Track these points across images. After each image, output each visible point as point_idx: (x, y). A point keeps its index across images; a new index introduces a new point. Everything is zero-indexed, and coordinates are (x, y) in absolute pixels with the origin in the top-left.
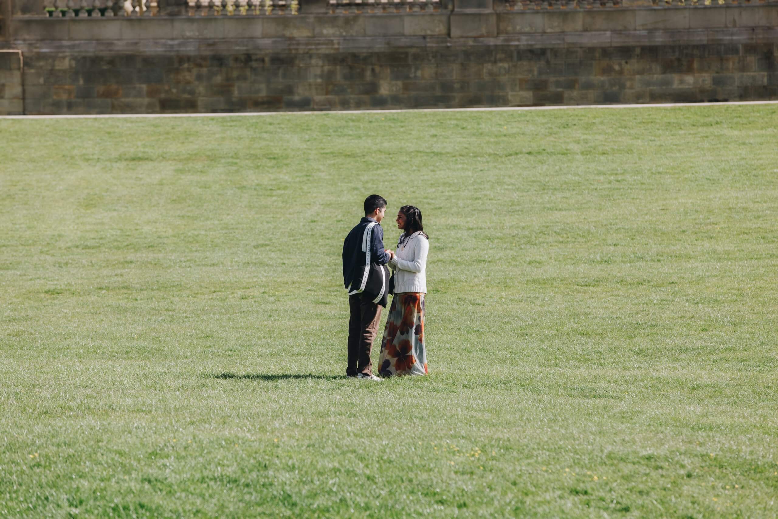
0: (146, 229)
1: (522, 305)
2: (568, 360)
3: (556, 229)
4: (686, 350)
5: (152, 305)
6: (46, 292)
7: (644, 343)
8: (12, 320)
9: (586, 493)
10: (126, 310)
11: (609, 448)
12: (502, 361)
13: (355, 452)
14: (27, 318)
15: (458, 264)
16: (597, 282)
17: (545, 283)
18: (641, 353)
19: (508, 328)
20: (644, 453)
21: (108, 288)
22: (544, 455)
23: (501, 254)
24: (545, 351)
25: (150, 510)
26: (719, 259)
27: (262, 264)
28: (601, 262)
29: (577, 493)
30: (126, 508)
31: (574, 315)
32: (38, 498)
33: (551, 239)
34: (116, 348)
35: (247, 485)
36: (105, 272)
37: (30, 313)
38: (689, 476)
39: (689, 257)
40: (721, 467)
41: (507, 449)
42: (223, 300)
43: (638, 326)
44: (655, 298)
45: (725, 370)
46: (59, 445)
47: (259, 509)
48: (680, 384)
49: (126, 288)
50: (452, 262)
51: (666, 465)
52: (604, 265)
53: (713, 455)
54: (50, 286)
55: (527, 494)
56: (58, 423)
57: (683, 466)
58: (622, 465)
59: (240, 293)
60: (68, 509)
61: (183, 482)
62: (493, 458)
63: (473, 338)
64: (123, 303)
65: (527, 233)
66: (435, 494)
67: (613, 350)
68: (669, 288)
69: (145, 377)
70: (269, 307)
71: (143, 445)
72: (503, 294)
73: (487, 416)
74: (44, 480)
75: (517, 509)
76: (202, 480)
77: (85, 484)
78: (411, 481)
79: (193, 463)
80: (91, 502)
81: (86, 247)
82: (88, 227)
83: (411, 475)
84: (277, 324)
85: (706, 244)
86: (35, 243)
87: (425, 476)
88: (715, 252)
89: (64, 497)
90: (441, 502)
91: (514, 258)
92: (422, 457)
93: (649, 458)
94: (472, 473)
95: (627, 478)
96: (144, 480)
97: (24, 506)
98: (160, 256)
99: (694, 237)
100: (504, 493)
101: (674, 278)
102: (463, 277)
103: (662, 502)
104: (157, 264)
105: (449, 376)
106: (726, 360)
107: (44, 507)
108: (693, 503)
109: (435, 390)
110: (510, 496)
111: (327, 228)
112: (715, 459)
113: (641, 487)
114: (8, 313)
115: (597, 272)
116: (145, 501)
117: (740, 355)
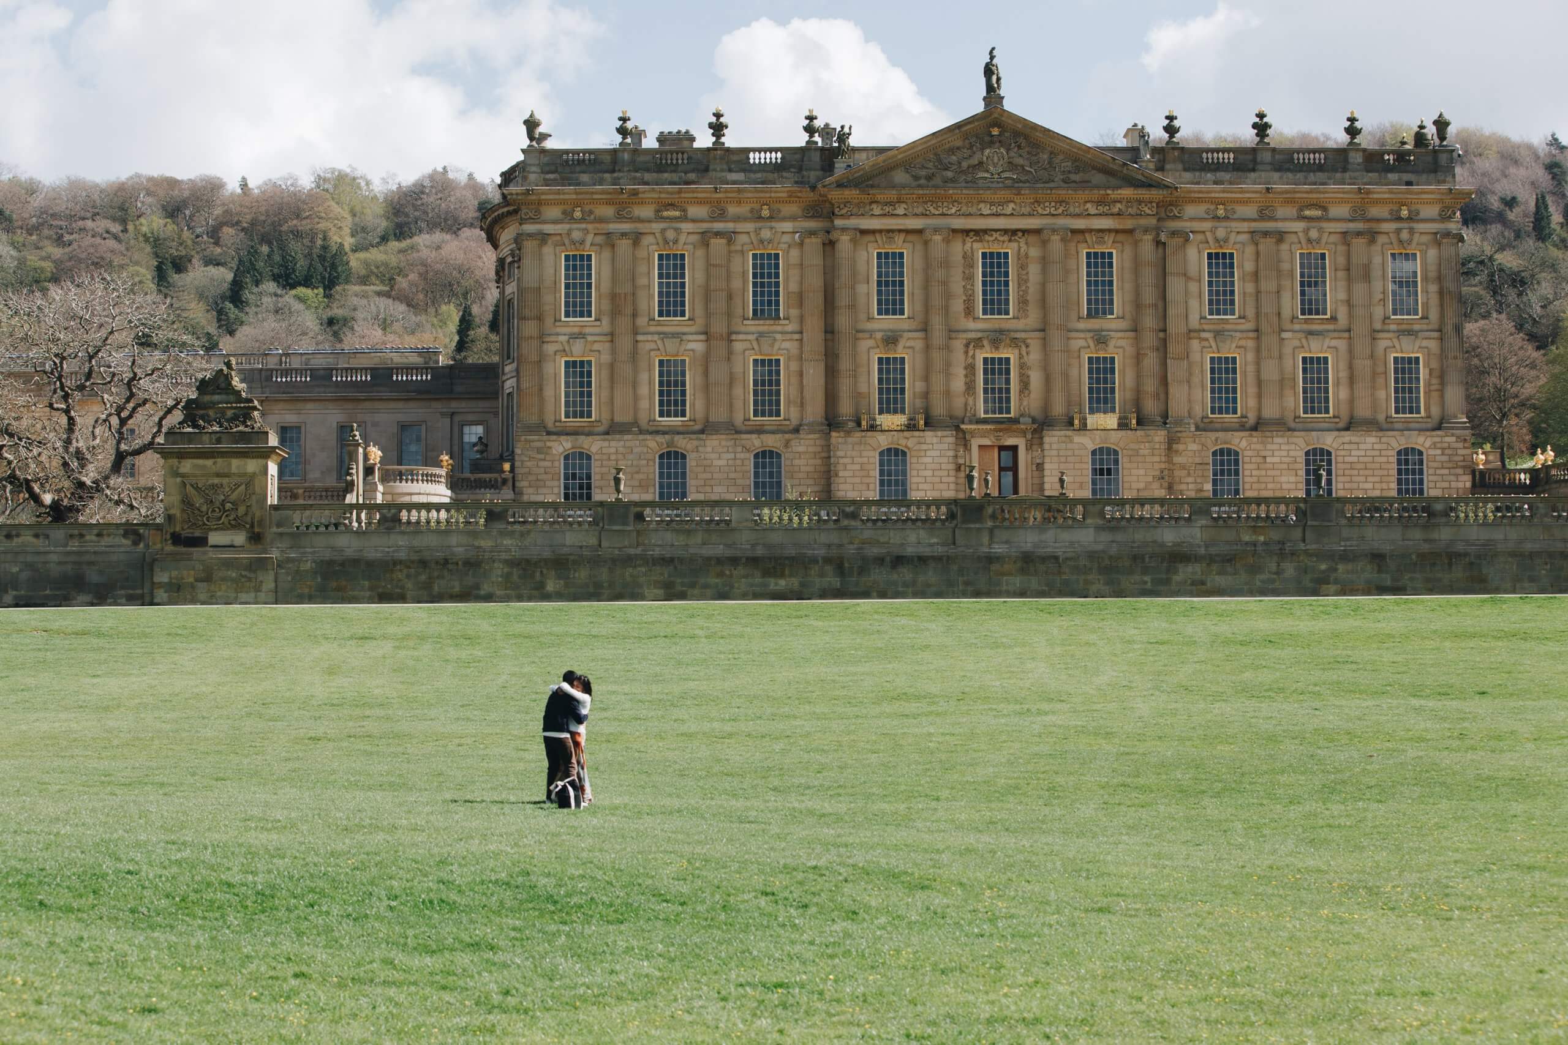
0: (376, 691)
1: (677, 752)
2: (720, 795)
3: (692, 694)
4: (809, 788)
5: (392, 750)
6: (310, 739)
7: (776, 782)
8: (287, 760)
9: (773, 894)
10: (371, 753)
11: (782, 862)
12: (670, 795)
13: (591, 862)
14: (298, 758)
15: (620, 720)
16: (730, 735)
17: (690, 736)
18: (775, 789)
19: (670, 770)
20: (809, 864)
21: (355, 736)
22: (735, 866)
23: (653, 713)
24: (702, 788)
25: (448, 904)
26: (818, 719)
27: (468, 719)
28: (729, 720)
29: (767, 894)
30: (431, 902)
31: (719, 761)
32: (364, 893)
33: (689, 702)
34: (371, 782)
35: (517, 887)
36: (351, 724)
37: (300, 754)
38: (846, 881)
39: (795, 717)
40: (868, 874)
41: (706, 861)
42: (445, 746)
43: (769, 769)
44: (777, 748)
45: (840, 802)
46: (368, 854)
47: (530, 905)
48: (811, 812)
49: (369, 736)
50: (615, 719)
51: (827, 873)
52: (733, 724)
53: (861, 865)
54: (312, 734)
55: (729, 895)
56: (359, 837)
57: (840, 874)
58: (794, 873)
59: (457, 741)
60: (388, 902)
61: (469, 883)
62: (697, 868)
63: (644, 777)
64: (368, 748)
65: (670, 698)
66: (661, 895)
67: (754, 787)
68: (786, 741)
69: (400, 805)
70: (481, 752)
71: (432, 856)
72: (661, 744)
73: (680, 837)
74: (365, 881)
75: (724, 906)
76: (482, 882)
77: (395, 883)
78: (640, 885)
79: (473, 869)
80: (404, 897)
81: (333, 705)
82: (333, 690)
83: (640, 881)
84: (491, 765)
85: (807, 707)
86: (293, 702)
87: (650, 882)
88: (814, 713)
89: (383, 893)
90: (667, 901)
91: (663, 717)
92: (644, 868)
93: (815, 868)
94: (685, 880)
95: (801, 883)
96: (439, 882)
97: (355, 898)
98: (390, 712)
99: (797, 702)
100: (713, 895)
101: (788, 733)
102: (628, 731)
103: (831, 901)
104: (388, 718)
105: (635, 806)
106: (840, 795)
107: (370, 899)
108: (854, 901)
109: (625, 816)
110: (718, 897)
111: (516, 692)
112: (863, 868)
113: (813, 889)
114: (284, 754)
115: (728, 728)
116: (444, 897)
117: (850, 791)
